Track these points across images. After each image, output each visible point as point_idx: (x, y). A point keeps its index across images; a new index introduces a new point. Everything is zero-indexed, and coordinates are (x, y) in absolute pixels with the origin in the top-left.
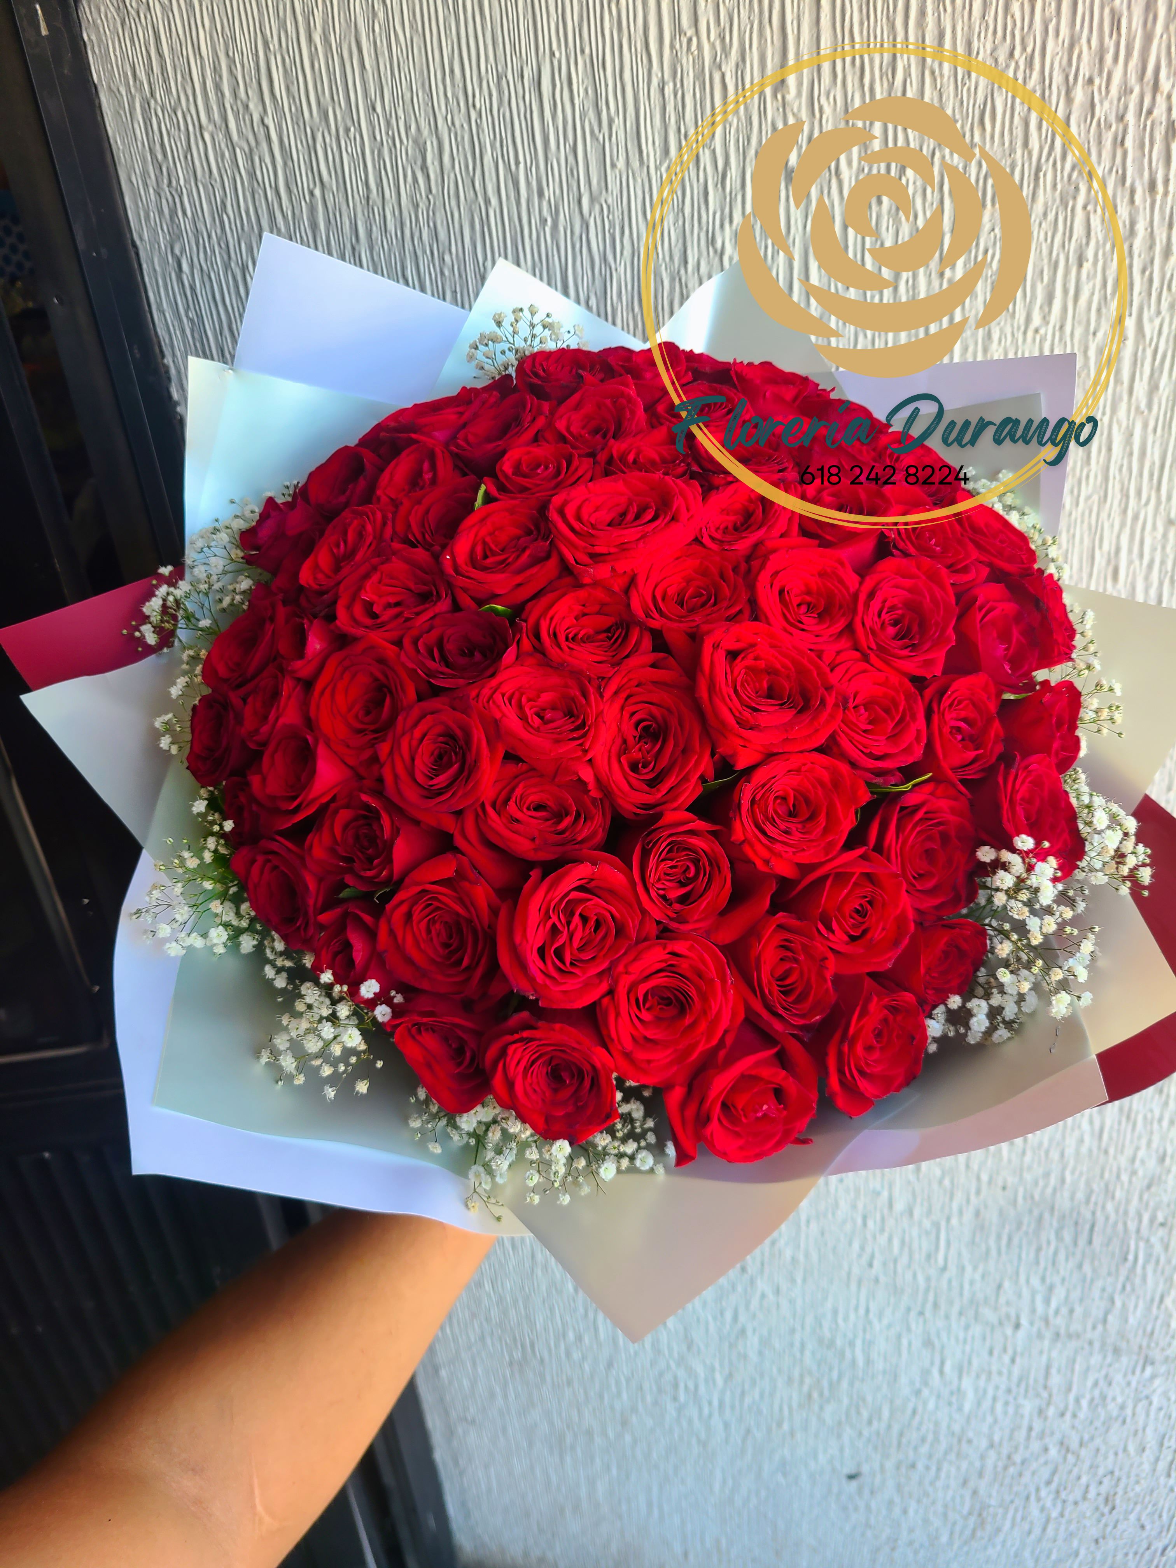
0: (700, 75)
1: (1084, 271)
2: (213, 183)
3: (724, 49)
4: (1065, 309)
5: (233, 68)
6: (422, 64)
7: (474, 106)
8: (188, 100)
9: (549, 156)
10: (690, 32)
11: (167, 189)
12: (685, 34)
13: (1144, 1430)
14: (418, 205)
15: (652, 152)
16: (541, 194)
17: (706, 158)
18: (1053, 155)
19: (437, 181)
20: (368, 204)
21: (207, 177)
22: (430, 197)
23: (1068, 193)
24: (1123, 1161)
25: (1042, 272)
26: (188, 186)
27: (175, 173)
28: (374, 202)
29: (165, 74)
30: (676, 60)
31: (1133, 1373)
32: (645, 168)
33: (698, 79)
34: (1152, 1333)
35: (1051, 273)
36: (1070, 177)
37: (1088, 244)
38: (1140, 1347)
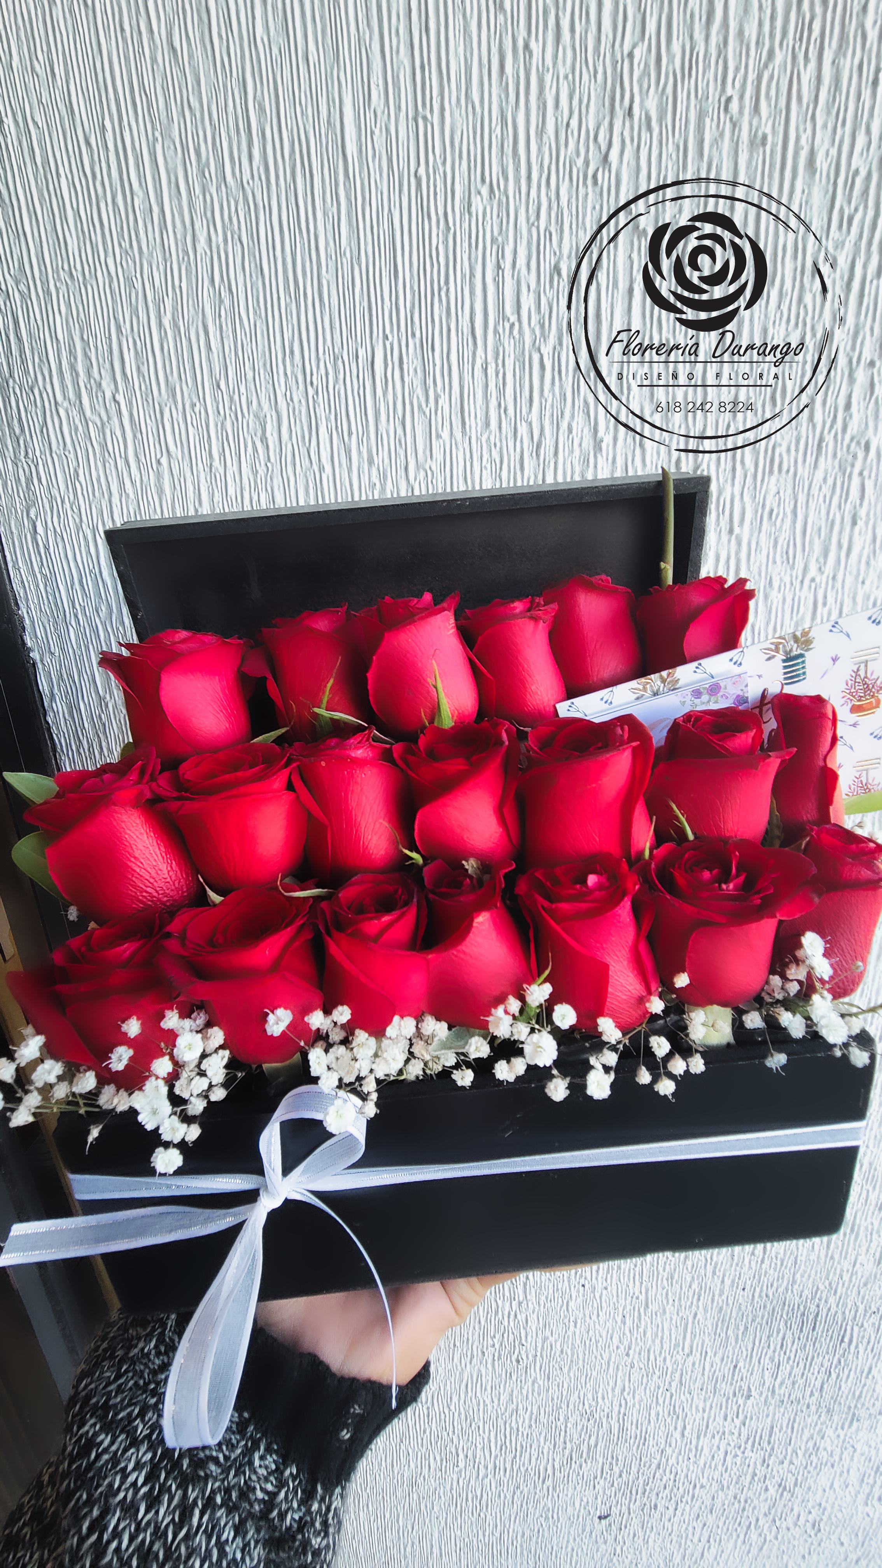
0: (520, 359)
1: (857, 528)
2: (67, 453)
3: (543, 334)
4: (838, 561)
5: (87, 350)
6: (264, 347)
7: (312, 384)
8: (44, 379)
9: (380, 427)
10: (513, 318)
11: (24, 460)
12: (509, 320)
13: (848, 1471)
14: (257, 472)
15: (474, 425)
16: (371, 462)
17: (523, 430)
18: (835, 427)
19: (275, 451)
20: (211, 471)
21: (61, 447)
22: (269, 464)
23: (846, 461)
24: (846, 1265)
25: (820, 530)
26: (43, 457)
27: (31, 445)
28: (217, 469)
29: (23, 357)
30: (499, 342)
31: (842, 1428)
32: (467, 438)
33: (519, 361)
34: (860, 1396)
35: (828, 531)
36: (849, 447)
37: (861, 505)
38: (849, 1408)
